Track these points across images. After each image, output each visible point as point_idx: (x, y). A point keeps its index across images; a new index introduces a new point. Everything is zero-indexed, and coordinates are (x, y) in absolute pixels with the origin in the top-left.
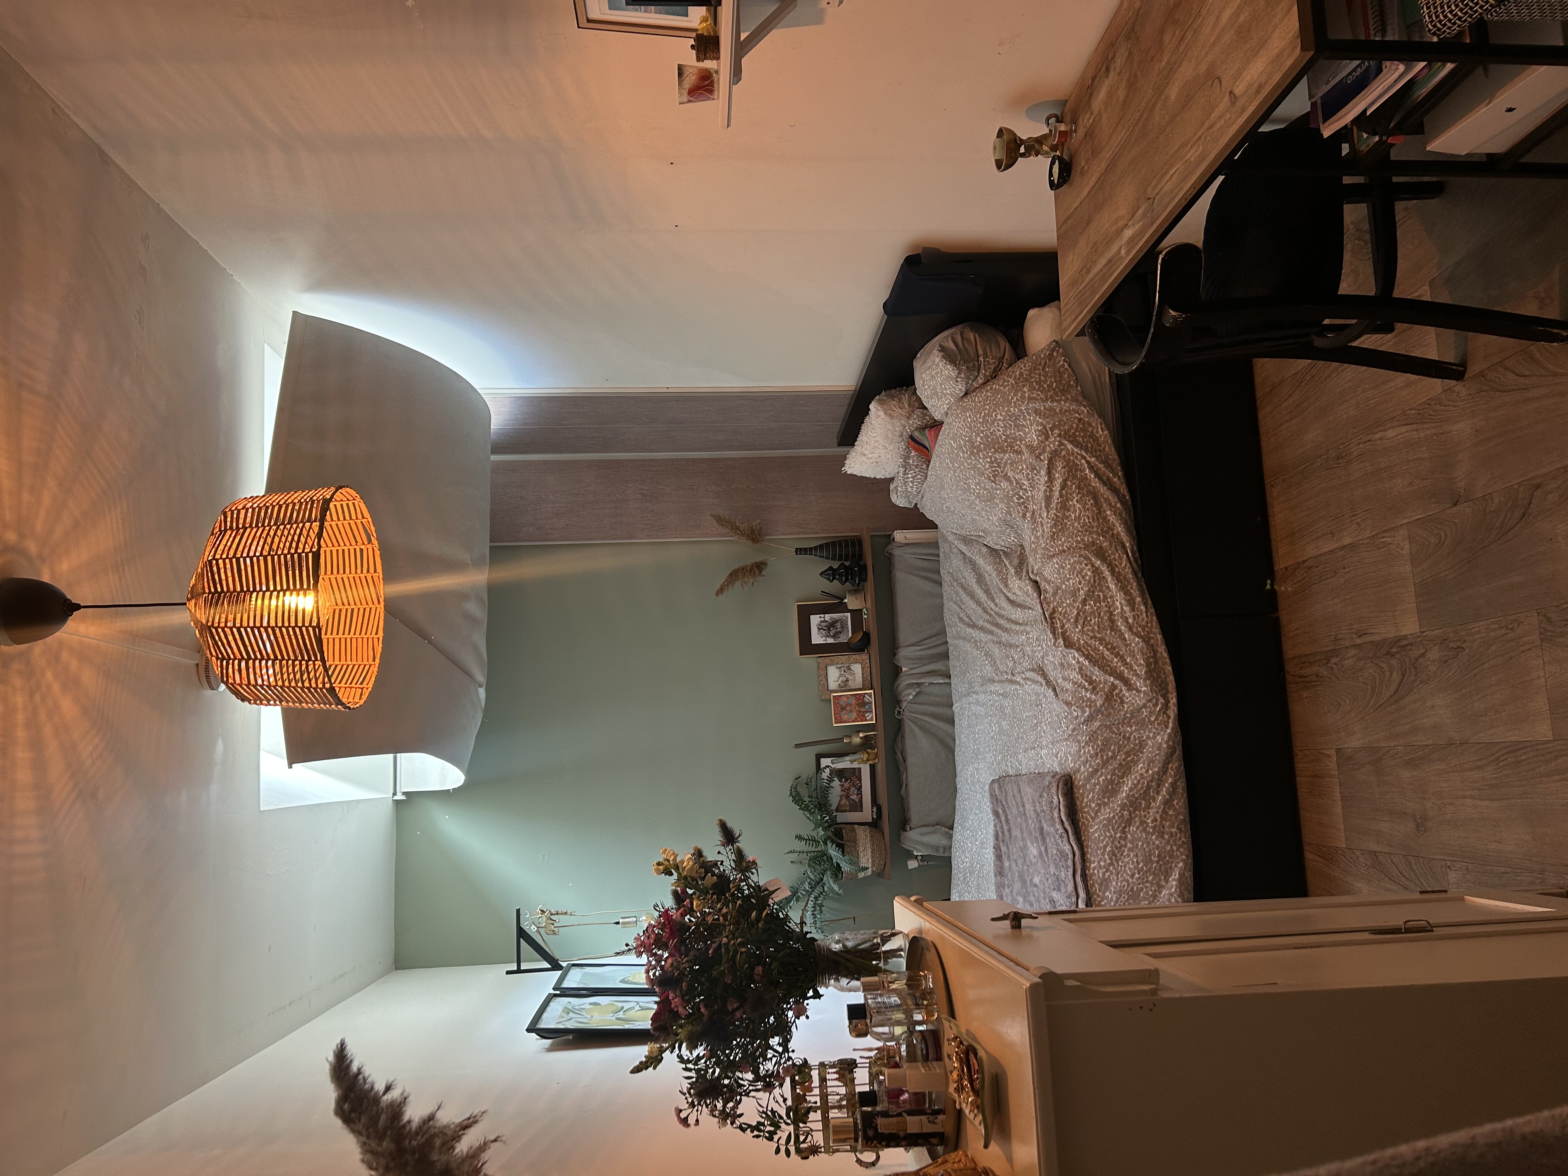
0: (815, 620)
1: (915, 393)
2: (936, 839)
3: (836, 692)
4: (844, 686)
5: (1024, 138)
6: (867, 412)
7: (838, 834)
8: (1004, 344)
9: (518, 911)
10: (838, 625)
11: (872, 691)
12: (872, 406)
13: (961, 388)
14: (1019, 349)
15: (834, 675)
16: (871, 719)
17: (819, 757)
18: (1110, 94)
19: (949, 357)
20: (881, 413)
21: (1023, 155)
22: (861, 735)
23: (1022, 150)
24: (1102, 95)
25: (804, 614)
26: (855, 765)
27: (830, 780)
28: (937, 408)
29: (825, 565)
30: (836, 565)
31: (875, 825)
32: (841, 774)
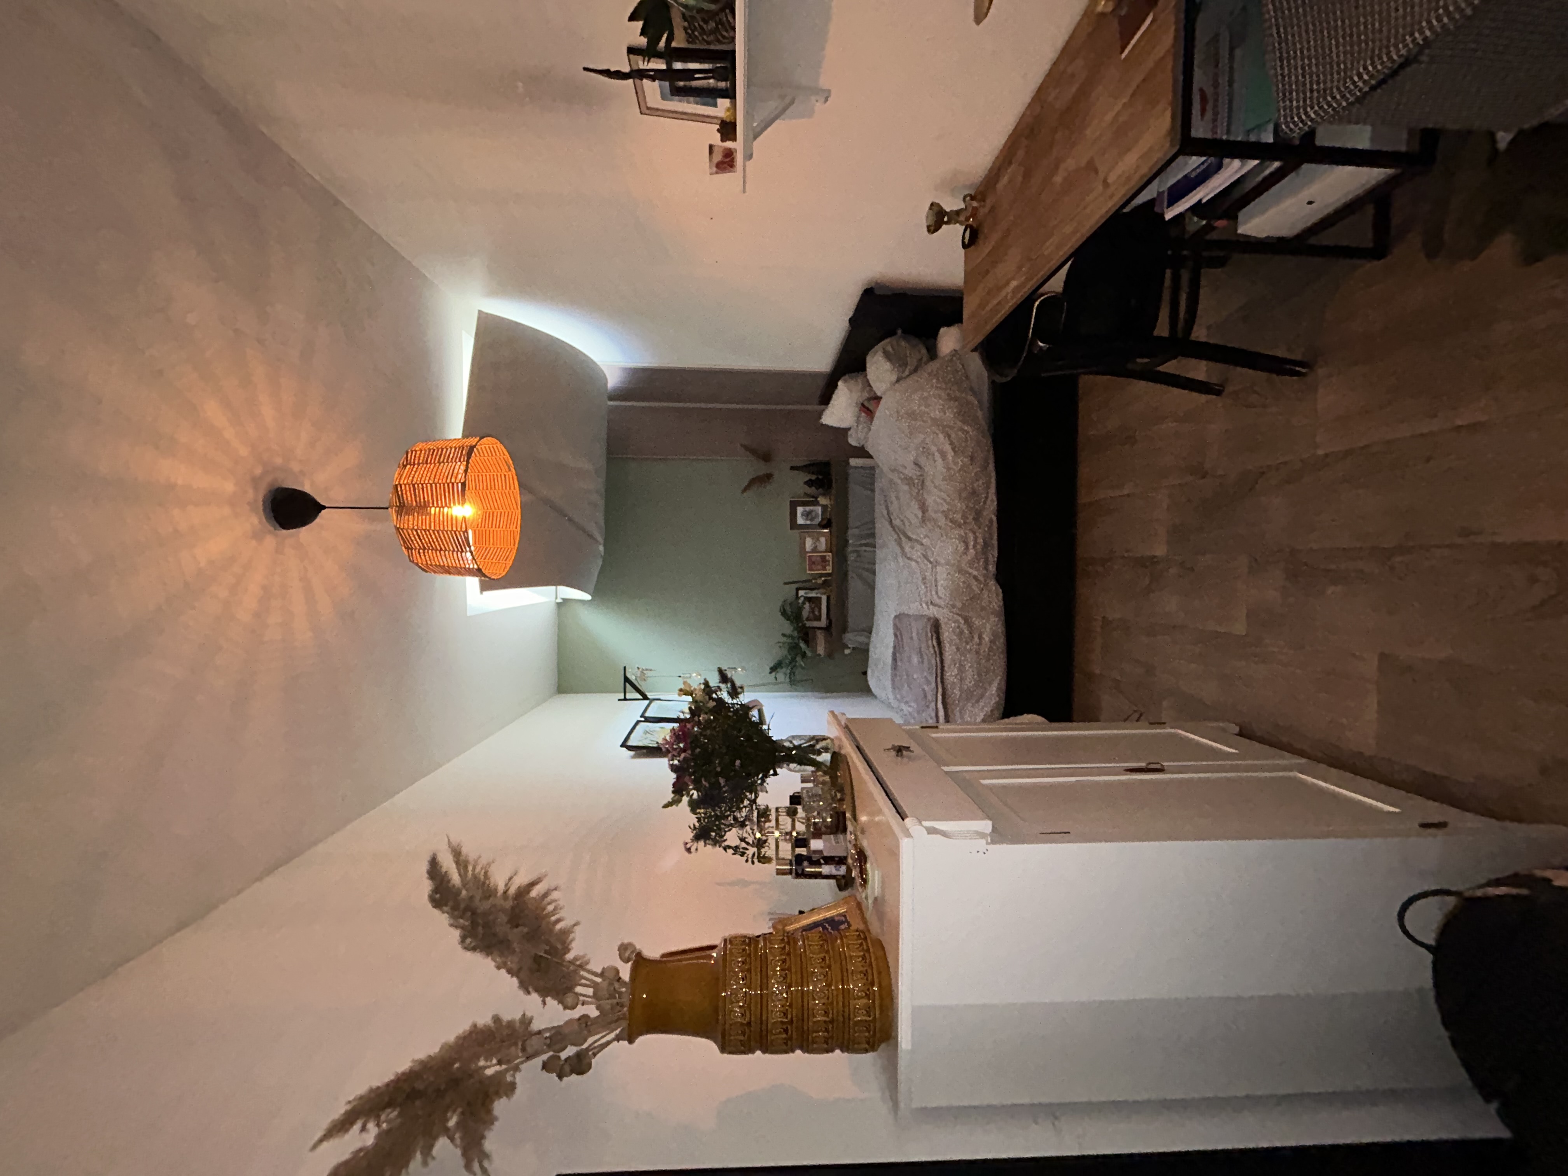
0: (800, 510)
1: (866, 376)
2: (862, 639)
3: (810, 552)
4: (814, 550)
5: (948, 210)
6: (836, 386)
7: (807, 634)
8: (924, 351)
9: (625, 668)
10: (813, 514)
11: (830, 554)
12: (840, 383)
13: (894, 378)
14: (933, 353)
15: (809, 544)
16: (829, 570)
17: (798, 589)
18: (1010, 181)
19: (887, 356)
20: (846, 390)
21: (947, 223)
22: (823, 579)
23: (946, 219)
24: (1004, 180)
25: (794, 506)
26: (819, 595)
27: (804, 603)
28: (879, 388)
29: (807, 477)
30: (814, 477)
31: (827, 629)
32: (810, 600)
